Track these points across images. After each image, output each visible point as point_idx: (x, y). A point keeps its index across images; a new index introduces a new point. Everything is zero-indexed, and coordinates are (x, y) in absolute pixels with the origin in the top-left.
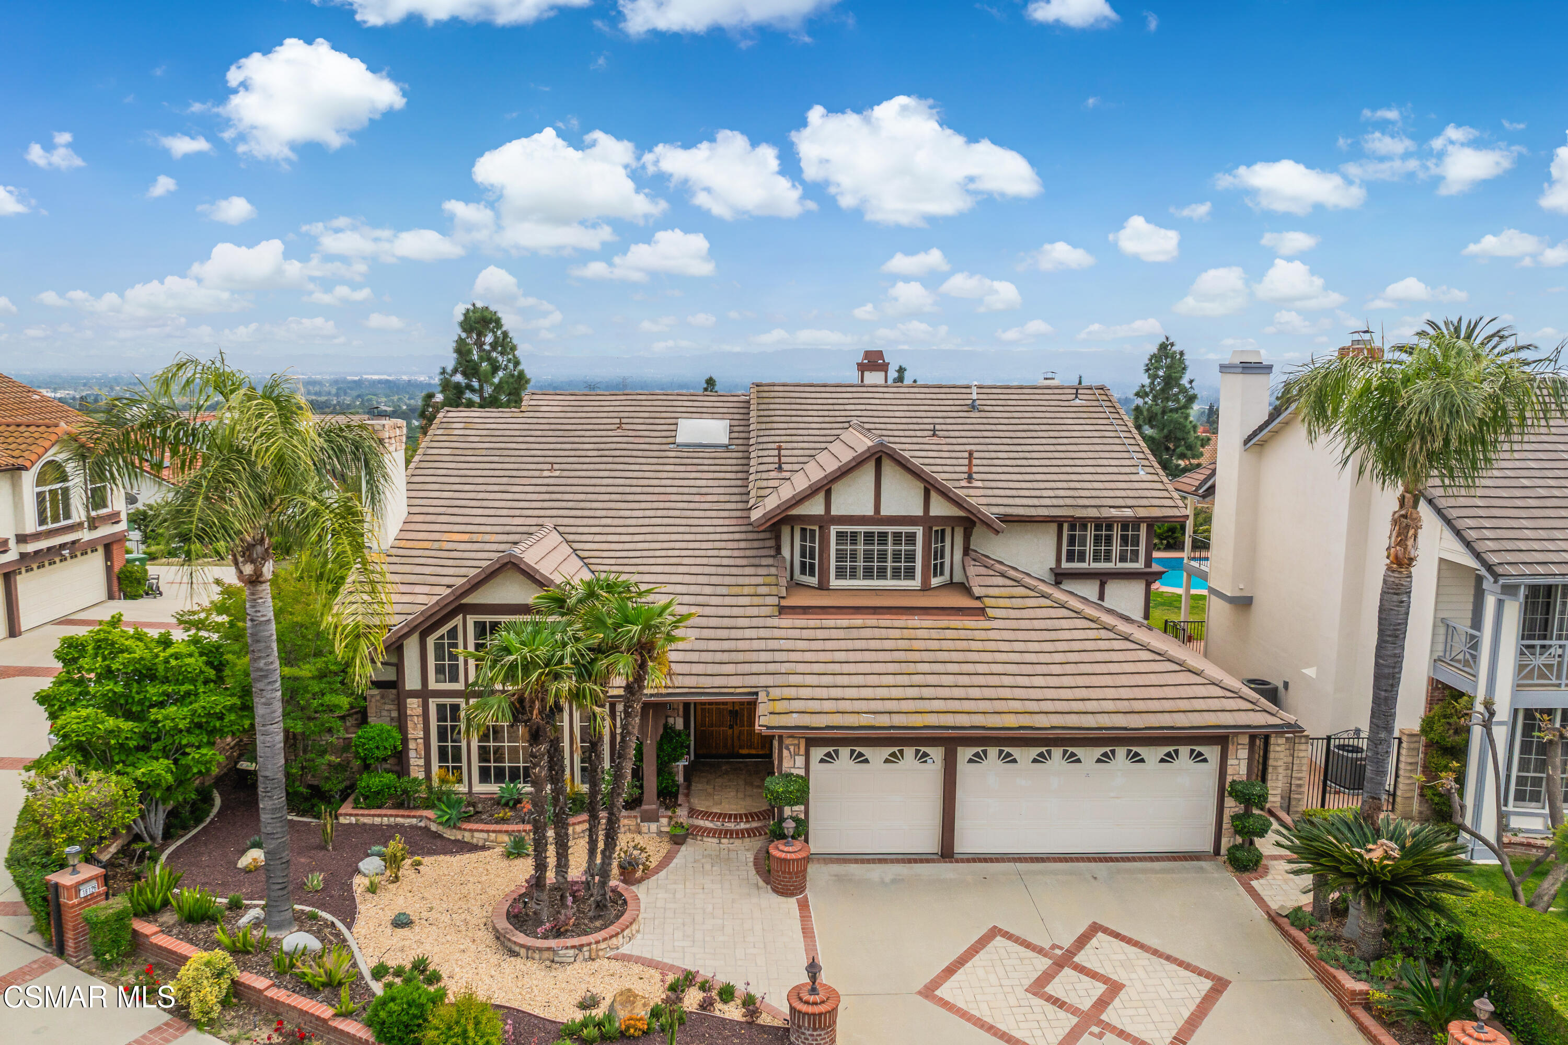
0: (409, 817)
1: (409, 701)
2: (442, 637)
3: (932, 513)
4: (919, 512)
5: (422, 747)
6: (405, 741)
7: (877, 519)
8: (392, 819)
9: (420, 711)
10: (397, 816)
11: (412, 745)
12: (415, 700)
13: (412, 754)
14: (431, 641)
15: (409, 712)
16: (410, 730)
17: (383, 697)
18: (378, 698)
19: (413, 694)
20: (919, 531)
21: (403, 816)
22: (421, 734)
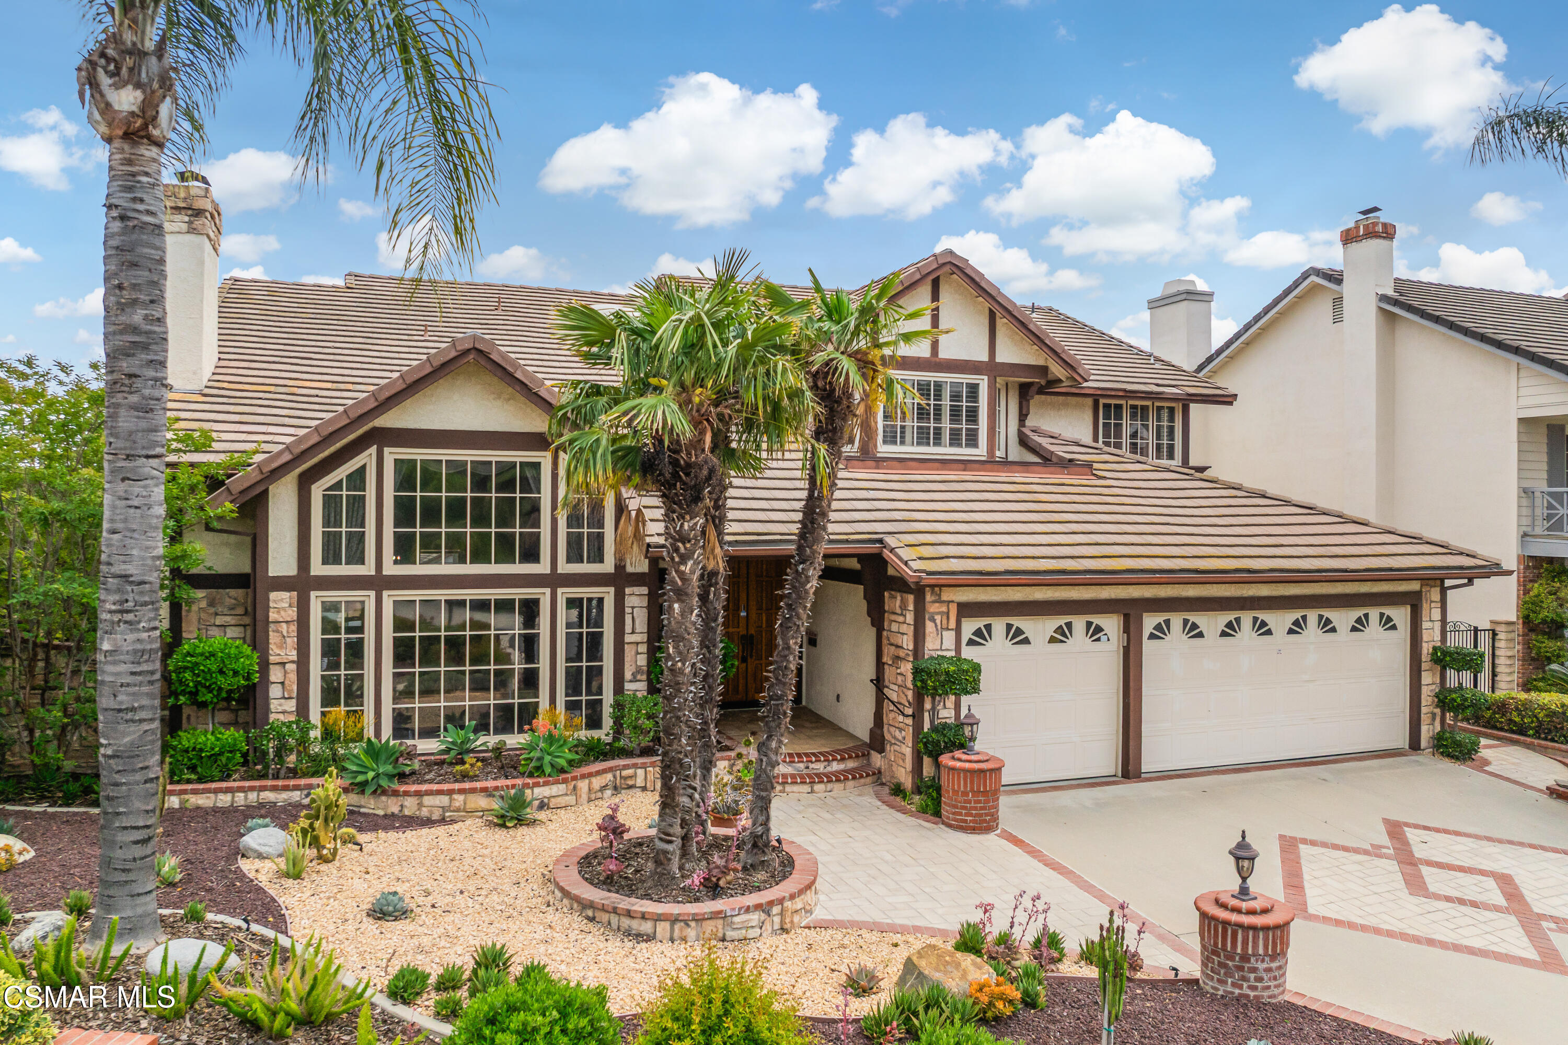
0: (286, 788)
1: (273, 595)
2: (338, 486)
3: (999, 359)
4: (985, 357)
5: (293, 677)
6: (265, 665)
7: (934, 364)
8: (253, 796)
9: (292, 613)
10: (263, 789)
11: (275, 675)
12: (285, 595)
13: (275, 691)
14: (317, 492)
15: (273, 616)
16: (273, 649)
17: (212, 604)
18: (203, 604)
19: (282, 584)
20: (983, 383)
21: (274, 789)
22: (293, 654)
